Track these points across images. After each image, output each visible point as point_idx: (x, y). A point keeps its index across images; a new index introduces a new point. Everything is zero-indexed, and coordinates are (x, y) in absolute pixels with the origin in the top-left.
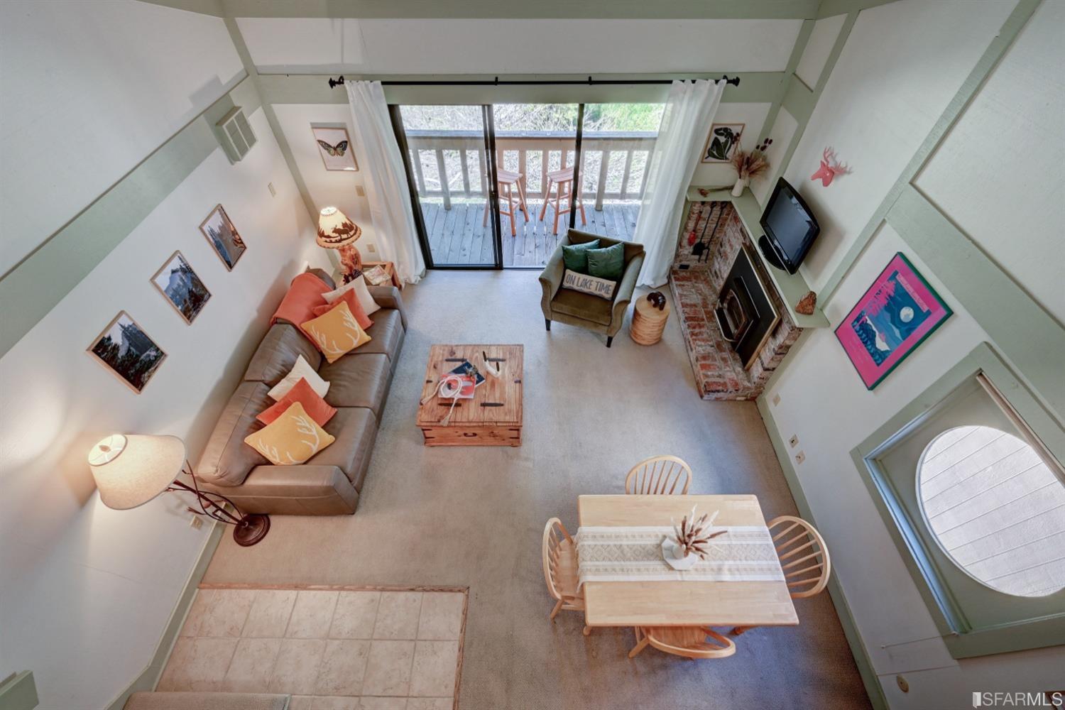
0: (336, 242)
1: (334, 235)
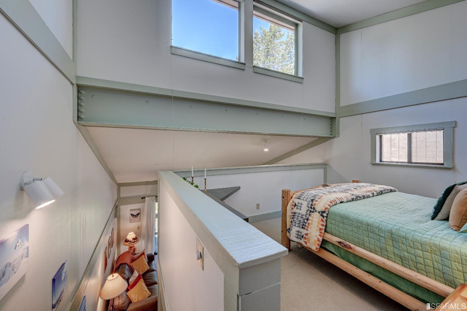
0: (133, 242)
1: (133, 240)
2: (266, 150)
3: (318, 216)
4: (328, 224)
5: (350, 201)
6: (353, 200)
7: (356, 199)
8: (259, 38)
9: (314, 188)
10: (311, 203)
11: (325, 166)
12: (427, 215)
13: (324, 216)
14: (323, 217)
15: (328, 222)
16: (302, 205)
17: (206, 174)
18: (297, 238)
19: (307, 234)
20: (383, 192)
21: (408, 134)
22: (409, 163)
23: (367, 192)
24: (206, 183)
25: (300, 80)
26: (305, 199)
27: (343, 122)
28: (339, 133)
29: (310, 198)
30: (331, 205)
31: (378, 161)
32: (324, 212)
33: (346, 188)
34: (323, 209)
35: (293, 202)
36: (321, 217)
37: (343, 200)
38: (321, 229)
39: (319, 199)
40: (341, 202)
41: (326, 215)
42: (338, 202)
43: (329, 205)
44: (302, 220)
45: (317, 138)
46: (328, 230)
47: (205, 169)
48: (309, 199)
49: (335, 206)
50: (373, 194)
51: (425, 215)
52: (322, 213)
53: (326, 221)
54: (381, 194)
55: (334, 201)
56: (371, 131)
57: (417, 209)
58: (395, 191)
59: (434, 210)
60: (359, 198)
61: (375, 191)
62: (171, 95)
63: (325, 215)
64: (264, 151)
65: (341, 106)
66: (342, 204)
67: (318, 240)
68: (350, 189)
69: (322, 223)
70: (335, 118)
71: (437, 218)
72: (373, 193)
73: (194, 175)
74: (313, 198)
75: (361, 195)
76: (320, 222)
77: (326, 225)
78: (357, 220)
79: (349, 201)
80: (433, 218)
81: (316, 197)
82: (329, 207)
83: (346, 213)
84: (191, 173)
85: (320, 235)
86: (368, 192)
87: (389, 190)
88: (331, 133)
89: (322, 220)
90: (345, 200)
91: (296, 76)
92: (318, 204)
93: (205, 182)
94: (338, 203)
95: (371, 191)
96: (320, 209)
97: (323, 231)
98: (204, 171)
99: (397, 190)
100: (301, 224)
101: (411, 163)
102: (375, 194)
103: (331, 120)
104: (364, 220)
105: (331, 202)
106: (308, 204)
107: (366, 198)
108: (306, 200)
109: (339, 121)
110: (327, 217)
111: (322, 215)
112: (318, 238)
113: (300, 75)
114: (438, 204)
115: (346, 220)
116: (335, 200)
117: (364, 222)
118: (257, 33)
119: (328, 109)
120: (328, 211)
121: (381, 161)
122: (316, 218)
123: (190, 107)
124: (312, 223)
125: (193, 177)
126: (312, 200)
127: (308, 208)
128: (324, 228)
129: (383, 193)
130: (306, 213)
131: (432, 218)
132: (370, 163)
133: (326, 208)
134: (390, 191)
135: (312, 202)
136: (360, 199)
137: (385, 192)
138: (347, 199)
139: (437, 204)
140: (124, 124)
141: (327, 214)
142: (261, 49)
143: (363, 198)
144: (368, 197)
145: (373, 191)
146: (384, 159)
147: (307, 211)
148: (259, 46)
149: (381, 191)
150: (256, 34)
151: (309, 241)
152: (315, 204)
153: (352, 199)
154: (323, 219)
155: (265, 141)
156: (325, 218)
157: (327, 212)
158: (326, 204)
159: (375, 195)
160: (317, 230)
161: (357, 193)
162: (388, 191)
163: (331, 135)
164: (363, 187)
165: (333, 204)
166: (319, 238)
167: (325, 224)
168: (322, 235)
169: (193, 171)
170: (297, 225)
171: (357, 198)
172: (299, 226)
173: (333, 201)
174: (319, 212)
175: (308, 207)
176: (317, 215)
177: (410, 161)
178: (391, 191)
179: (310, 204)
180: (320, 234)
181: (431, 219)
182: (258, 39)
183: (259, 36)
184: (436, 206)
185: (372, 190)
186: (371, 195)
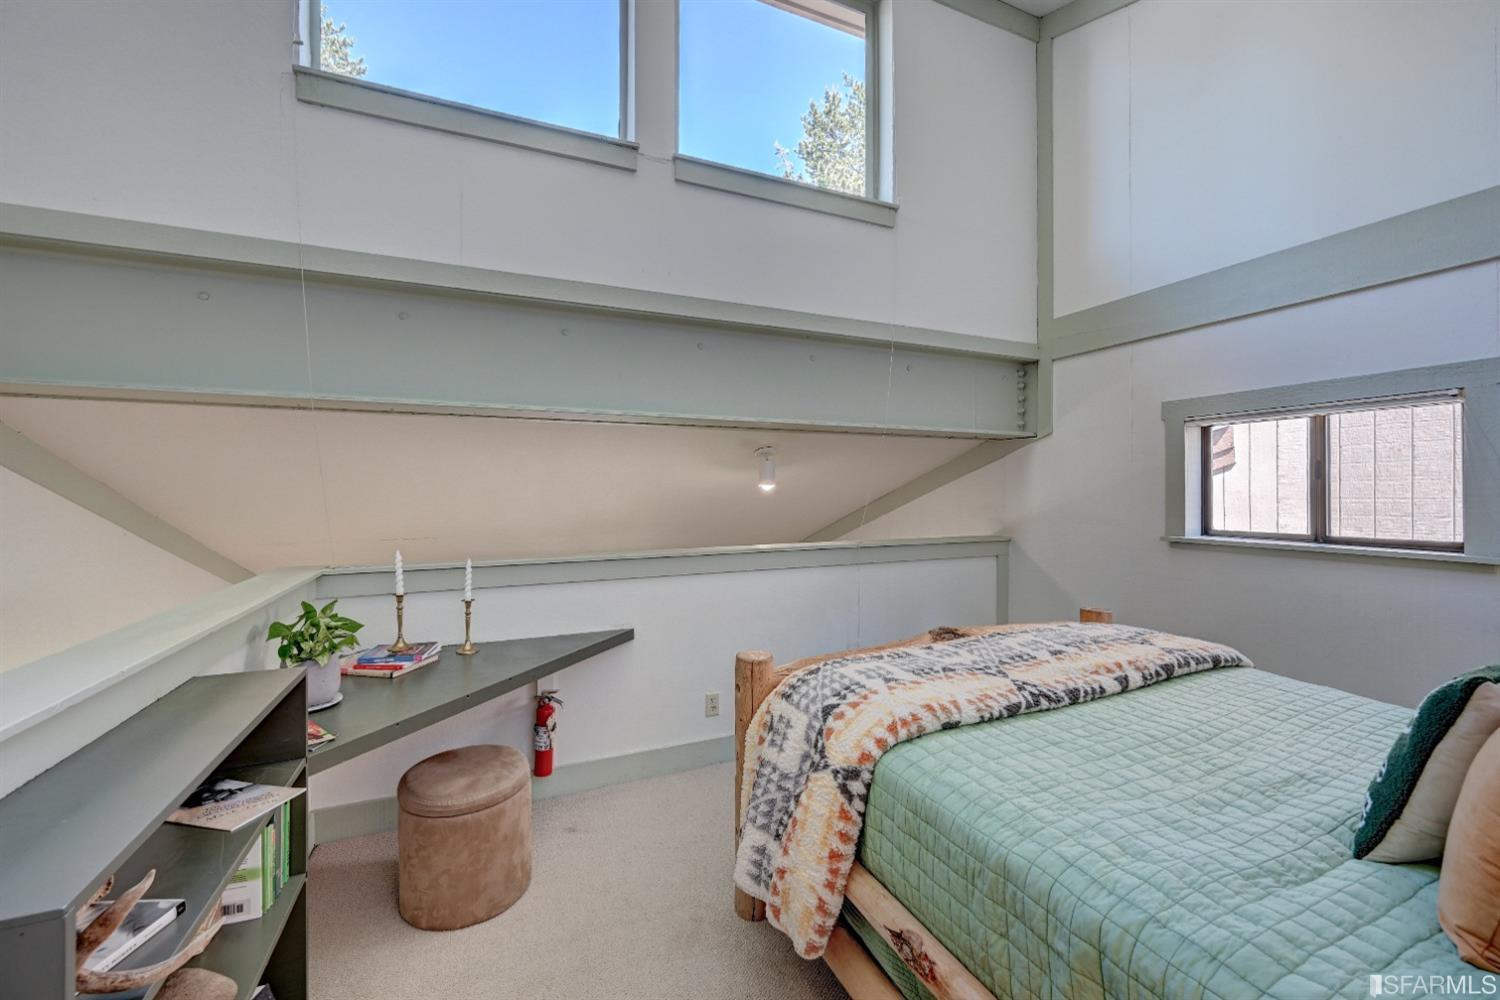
2: (767, 488)
3: (829, 790)
4: (870, 831)
5: (1000, 718)
6: (1013, 712)
7: (1028, 707)
8: (843, 115)
9: (871, 650)
10: (817, 725)
11: (1000, 546)
12: (1334, 819)
13: (854, 793)
14: (850, 797)
15: (868, 821)
16: (789, 731)
17: (469, 582)
18: (757, 879)
19: (782, 872)
20: (1178, 671)
21: (1314, 419)
22: (1316, 540)
23: (1096, 672)
24: (472, 617)
25: (882, 216)
26: (804, 702)
27: (1063, 378)
28: (1049, 422)
29: (825, 697)
30: (891, 740)
31: (1192, 528)
32: (854, 774)
33: (1018, 650)
34: (853, 763)
35: (768, 712)
36: (841, 798)
37: (956, 717)
38: (835, 856)
39: (854, 705)
40: (949, 727)
41: (863, 791)
42: (930, 723)
43: (880, 742)
44: (779, 796)
45: (978, 442)
46: (870, 857)
47: (469, 564)
48: (814, 708)
49: (908, 746)
50: (1124, 681)
51: (1328, 822)
52: (845, 778)
53: (863, 815)
54: (1167, 680)
55: (910, 719)
56: (1168, 408)
57: (1302, 776)
58: (1236, 664)
59: (1370, 802)
60: (1044, 703)
61: (1137, 669)
62: (297, 266)
63: (856, 787)
64: (759, 492)
65: (1056, 315)
66: (949, 738)
67: (821, 907)
68: (1033, 654)
69: (841, 825)
70: (1036, 363)
71: (1380, 851)
72: (1126, 678)
73: (404, 586)
74: (834, 701)
75: (1062, 688)
76: (835, 821)
77: (862, 832)
78: (968, 838)
79: (991, 720)
80: (1362, 849)
81: (844, 697)
82: (876, 752)
83: (930, 795)
84: (395, 577)
85: (830, 886)
86: (1102, 671)
87: (1205, 660)
88: (1021, 423)
89: (844, 815)
90: (969, 714)
91: (871, 198)
92: (840, 732)
93: (467, 614)
94: (928, 731)
95: (1119, 666)
96: (841, 757)
97: (845, 866)
98: (464, 568)
99: (1246, 660)
100: (777, 816)
101: (1325, 542)
102: (1135, 679)
103: (1021, 373)
104: (993, 845)
105: (892, 728)
106: (810, 726)
107: (1085, 702)
108: (807, 710)
109: (1051, 372)
110: (865, 799)
111: (844, 789)
112: (820, 899)
113: (887, 195)
114: (1388, 771)
115: (929, 828)
116: (915, 718)
117: (993, 853)
118: (834, 98)
119: (1014, 332)
120: (872, 773)
121: (1206, 529)
122: (821, 798)
123: (401, 316)
124: (805, 820)
125: (400, 598)
126: (827, 711)
127: (806, 747)
128: (849, 850)
129: (1175, 674)
130: (800, 769)
131: (1358, 844)
132: (1162, 539)
133: (865, 757)
134: (1211, 665)
135: (825, 720)
136: (1053, 705)
137: (1186, 670)
138: (979, 710)
139: (1384, 770)
140: (143, 387)
141: (868, 786)
142: (848, 148)
143: (1067, 701)
144: (1099, 694)
145: (1125, 665)
146: (1217, 524)
147: (806, 757)
148: (841, 140)
149: (1168, 669)
150: (831, 99)
151: (786, 903)
152: (830, 731)
153: (1008, 708)
154: (847, 806)
155: (763, 451)
156: (858, 805)
157: (866, 776)
158: (868, 734)
159: (1132, 685)
160: (820, 859)
161: (1051, 676)
162: (1200, 667)
163: (1023, 427)
164: (1094, 647)
165: (903, 733)
166: (824, 898)
167: (854, 832)
168: (840, 882)
169: (399, 571)
170: (761, 820)
171: (1037, 703)
172: (765, 827)
173: (905, 723)
174: (836, 773)
175: (808, 740)
176: (825, 786)
177: (1320, 534)
178: (1217, 664)
179: (813, 727)
180: (829, 877)
181: (1350, 853)
182: (838, 116)
183: (843, 107)
184: (1379, 780)
185: (1123, 659)
186: (1112, 686)
